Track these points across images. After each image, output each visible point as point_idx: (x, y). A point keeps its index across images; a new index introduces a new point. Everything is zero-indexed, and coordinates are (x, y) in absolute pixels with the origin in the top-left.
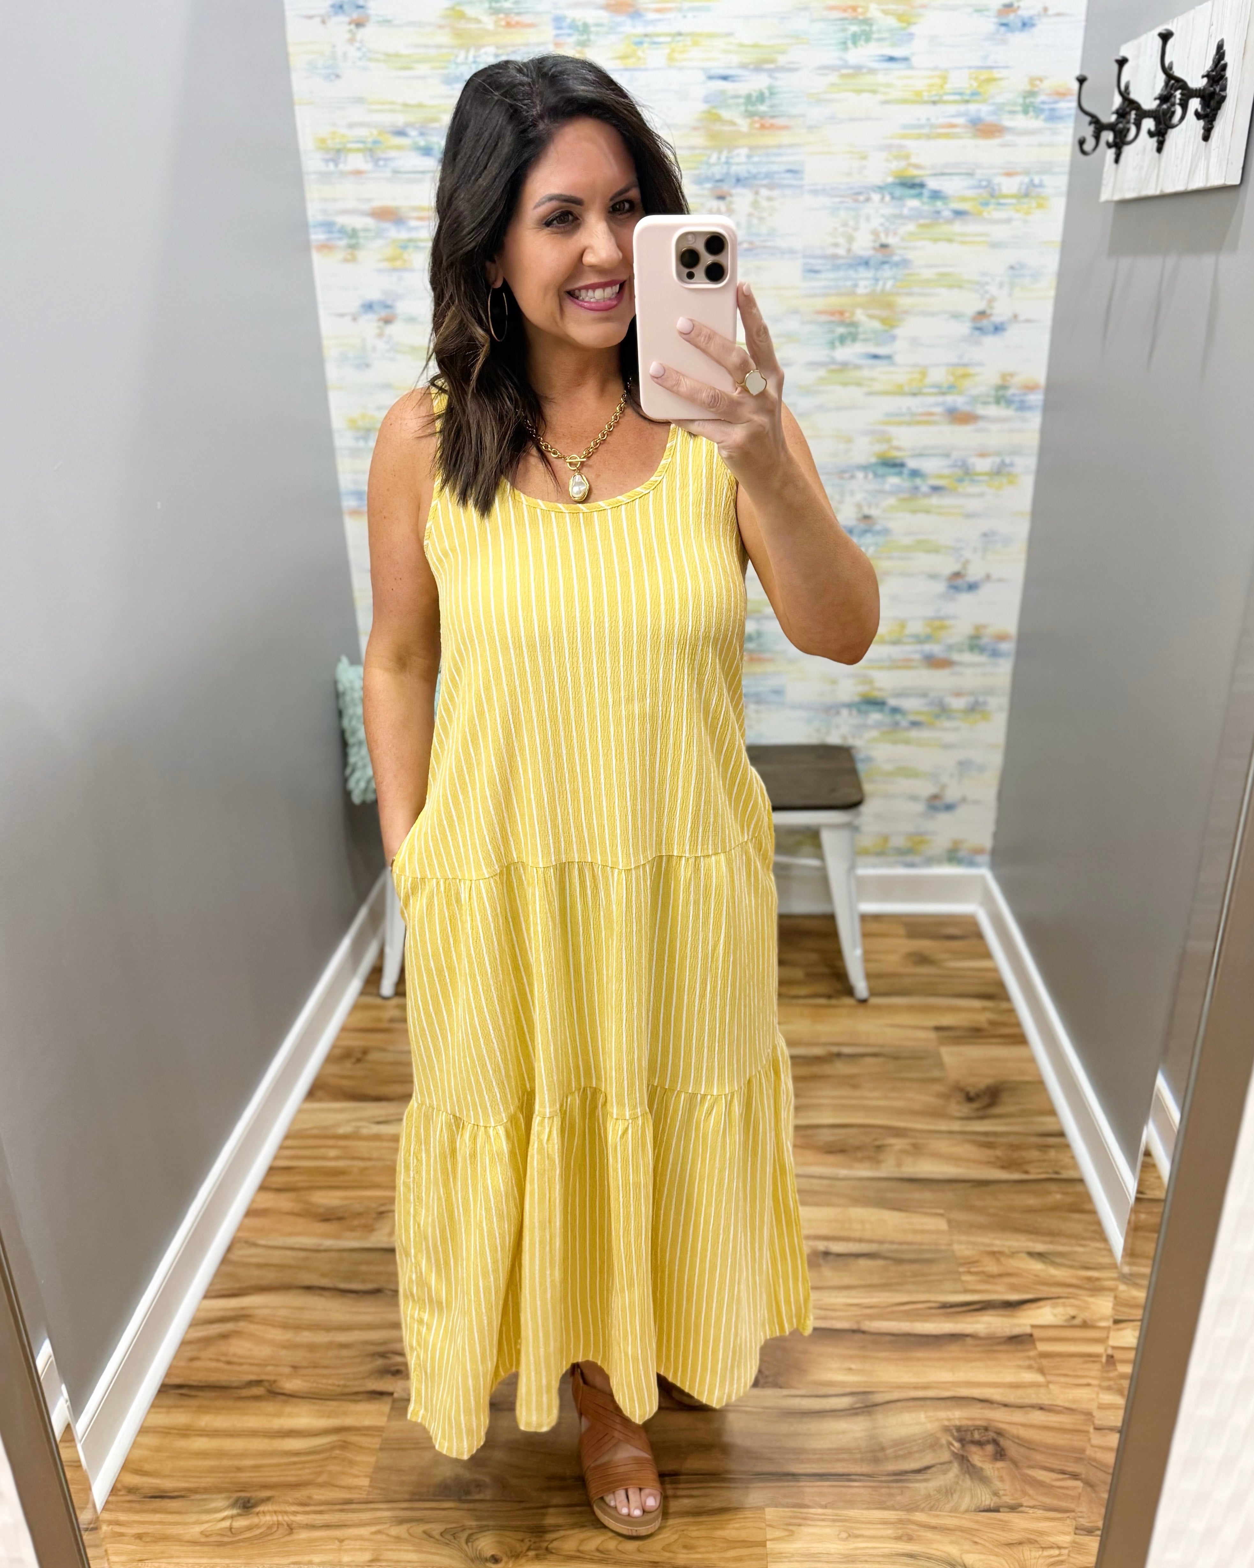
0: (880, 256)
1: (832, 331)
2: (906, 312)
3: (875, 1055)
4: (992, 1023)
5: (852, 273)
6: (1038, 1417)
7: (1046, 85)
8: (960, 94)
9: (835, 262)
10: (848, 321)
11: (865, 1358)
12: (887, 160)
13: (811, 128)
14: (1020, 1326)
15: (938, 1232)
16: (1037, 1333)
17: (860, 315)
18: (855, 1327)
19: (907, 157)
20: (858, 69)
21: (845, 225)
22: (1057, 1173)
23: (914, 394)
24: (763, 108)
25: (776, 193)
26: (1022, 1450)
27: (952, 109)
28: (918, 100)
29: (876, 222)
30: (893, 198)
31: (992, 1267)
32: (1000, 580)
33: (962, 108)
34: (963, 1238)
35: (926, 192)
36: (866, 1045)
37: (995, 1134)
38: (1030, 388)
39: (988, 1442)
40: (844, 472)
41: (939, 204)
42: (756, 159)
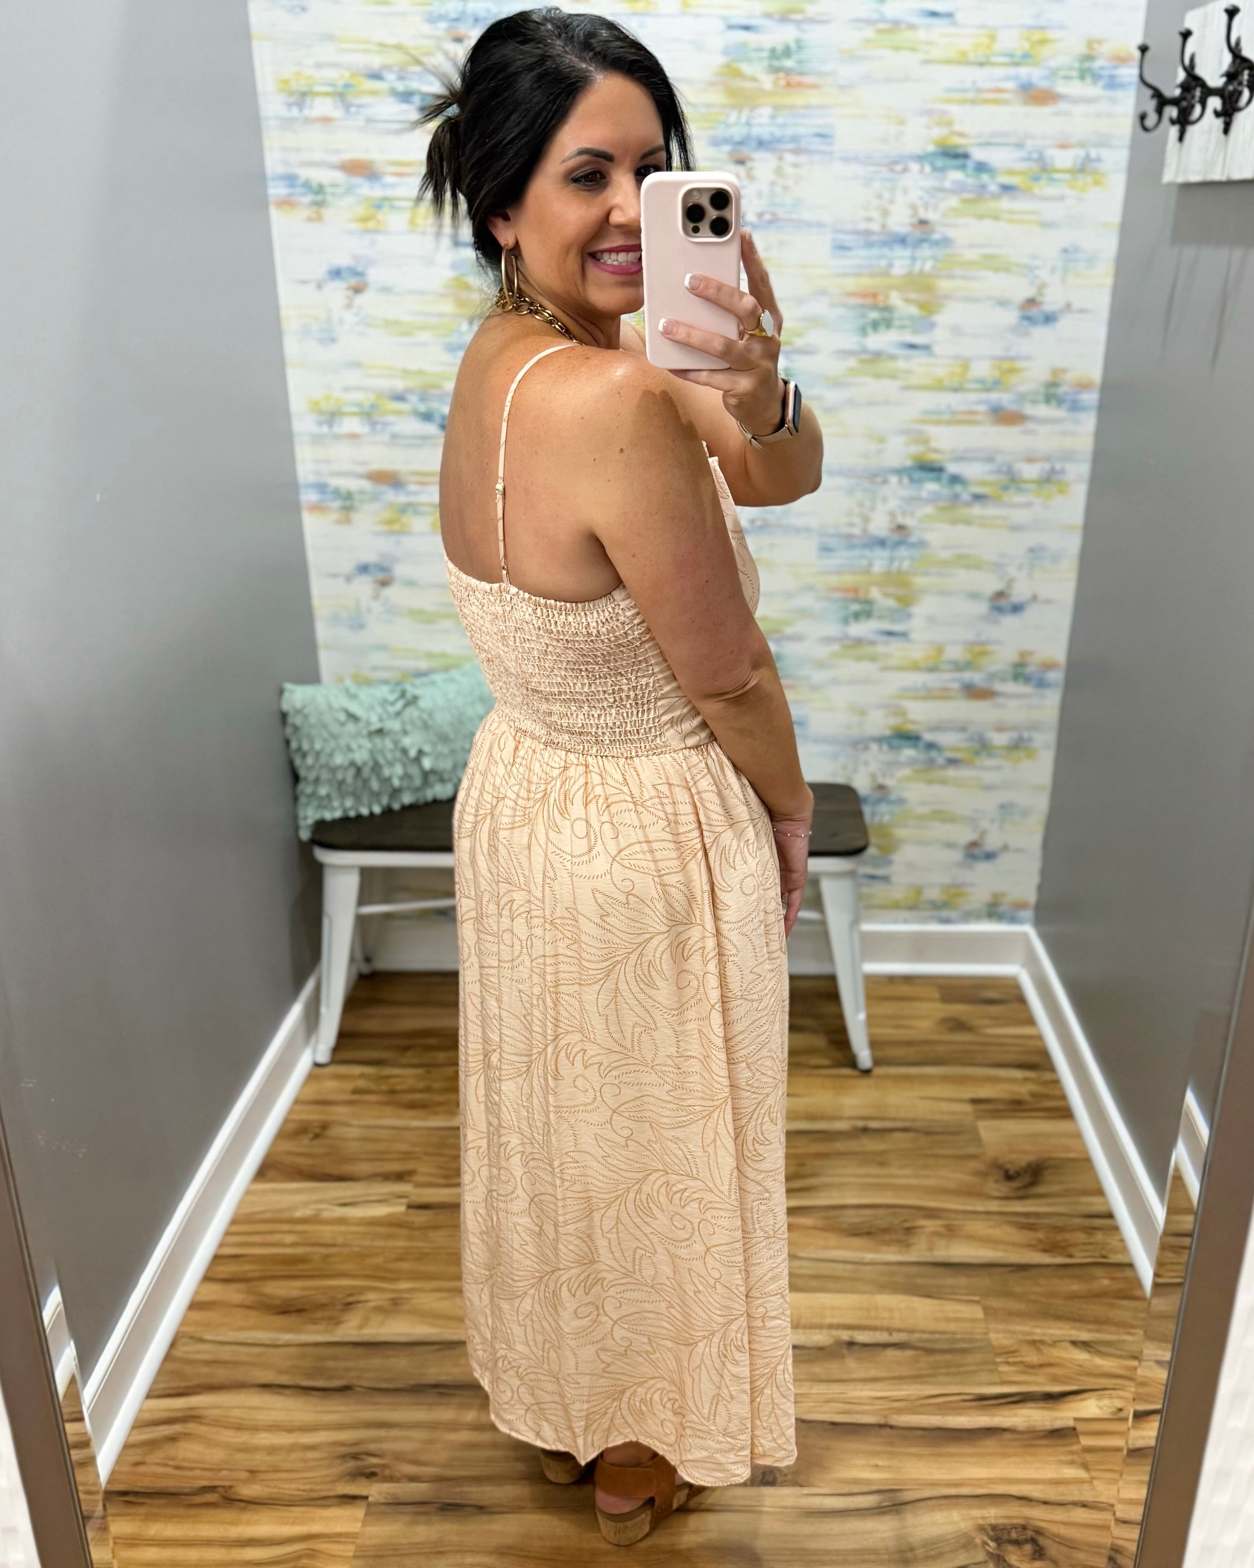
0: (918, 234)
1: (863, 316)
2: (947, 297)
3: (905, 1130)
4: (1034, 1095)
5: (886, 251)
6: (1081, 1515)
7: (1106, 49)
8: (1011, 56)
9: (867, 239)
10: (881, 304)
11: (891, 1455)
12: (928, 127)
13: (842, 88)
14: (1062, 1419)
15: (974, 1320)
16: (1080, 1427)
17: (895, 299)
18: (882, 1421)
19: (949, 124)
20: (896, 25)
21: (879, 196)
22: (1104, 1257)
23: (955, 390)
24: (789, 63)
25: (802, 159)
26: (1065, 1550)
27: (1001, 72)
28: (963, 61)
29: (914, 195)
30: (934, 169)
31: (1033, 1358)
32: (1048, 601)
33: (1012, 71)
34: (1001, 1326)
35: (970, 164)
36: (894, 1119)
37: (1037, 1215)
38: (1083, 386)
39: (1026, 1541)
40: (875, 475)
41: (985, 177)
42: (780, 120)
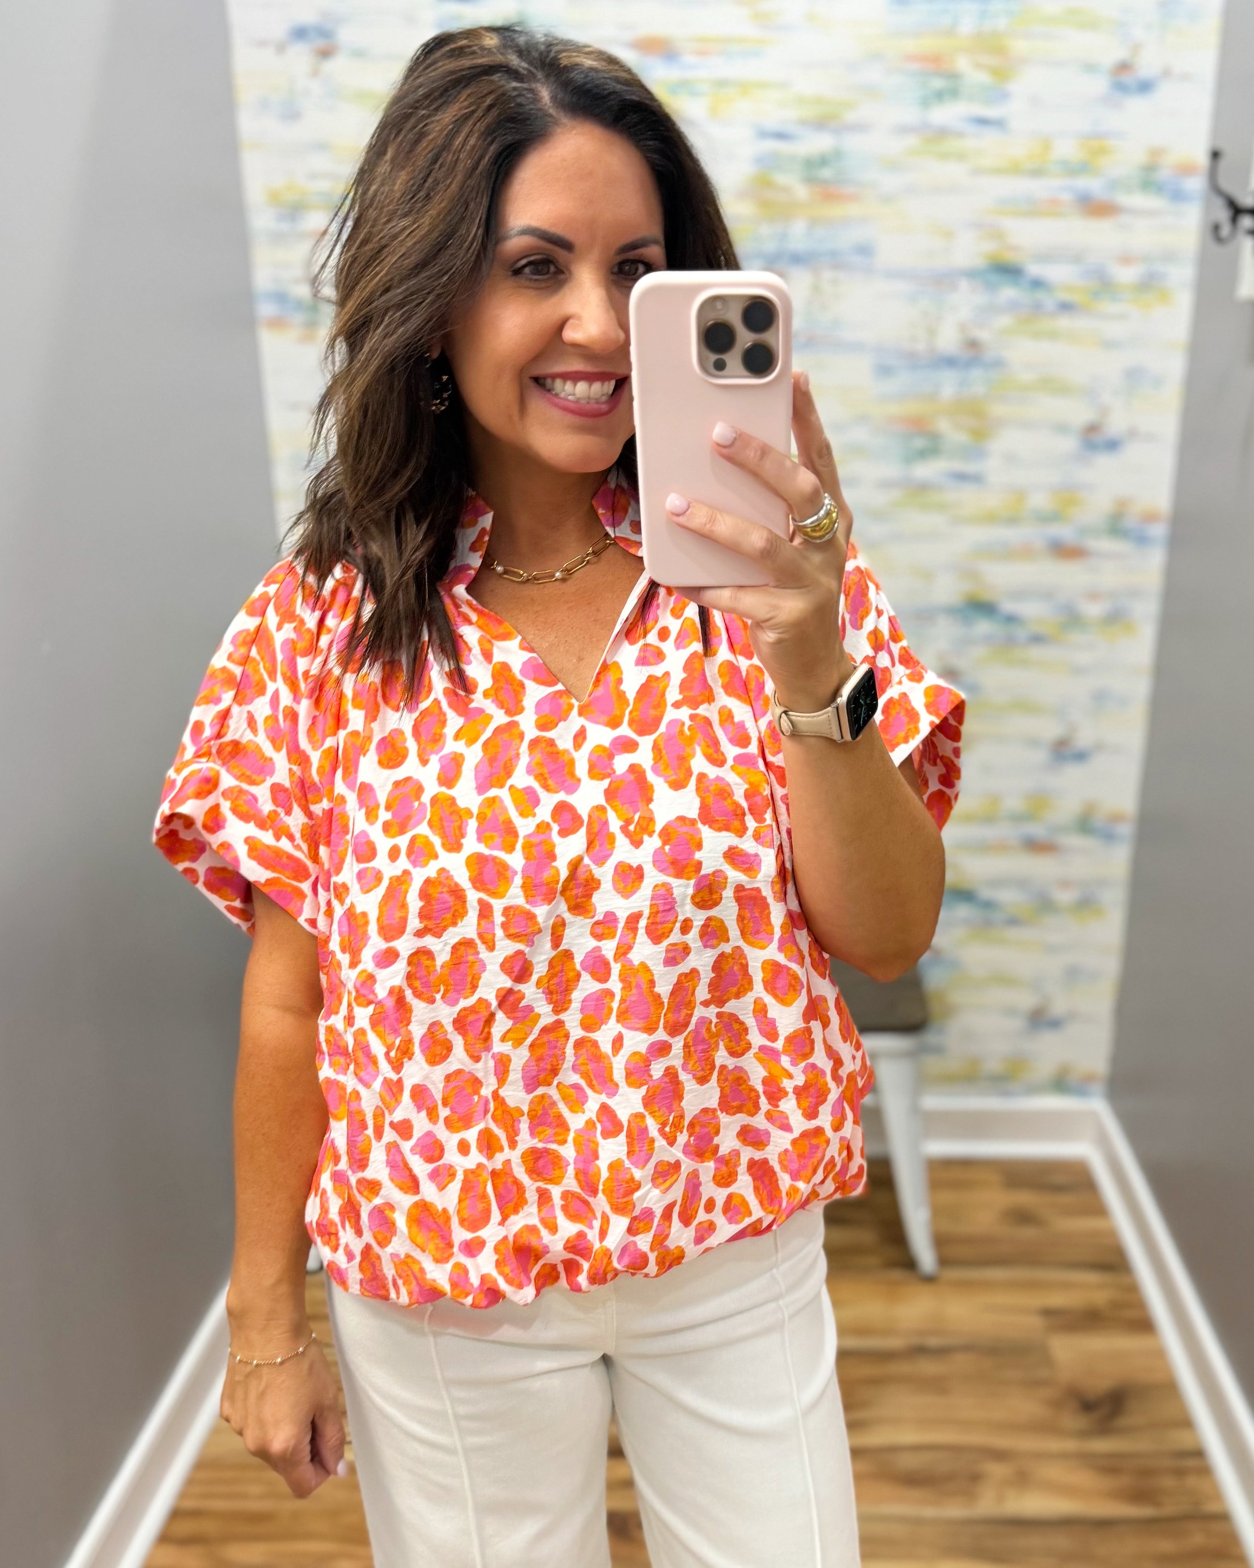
0: (968, 355)
1: (909, 443)
2: (1001, 423)
3: (967, 1348)
5: (932, 374)
7: (1170, 159)
8: (1067, 165)
9: (912, 360)
10: (928, 431)
12: (978, 241)
13: (885, 199)
17: (943, 425)
19: (1001, 237)
20: (942, 132)
21: (926, 315)
22: (1197, 1508)
23: (1009, 522)
24: (826, 173)
25: (841, 275)
27: (1056, 182)
28: (1015, 170)
29: (964, 314)
30: (986, 285)
32: (1115, 749)
33: (1068, 181)
35: (1024, 280)
36: (954, 1336)
37: (1116, 1455)
38: (1150, 518)
41: (1041, 295)
42: (817, 233)
